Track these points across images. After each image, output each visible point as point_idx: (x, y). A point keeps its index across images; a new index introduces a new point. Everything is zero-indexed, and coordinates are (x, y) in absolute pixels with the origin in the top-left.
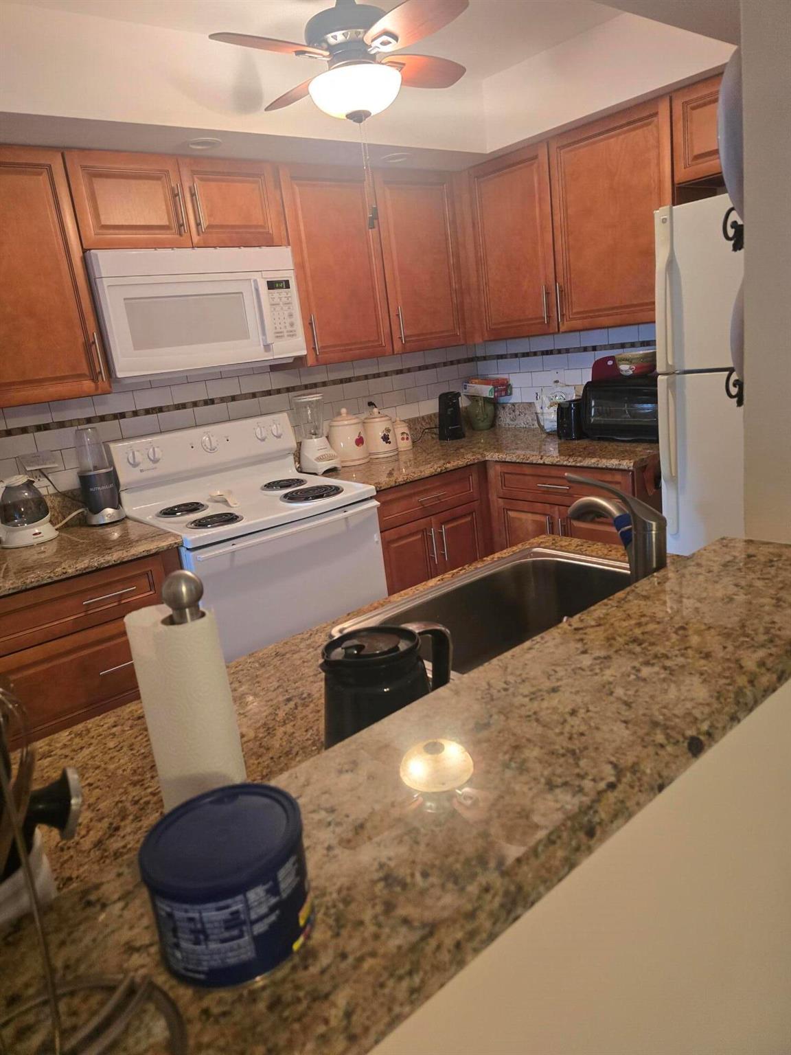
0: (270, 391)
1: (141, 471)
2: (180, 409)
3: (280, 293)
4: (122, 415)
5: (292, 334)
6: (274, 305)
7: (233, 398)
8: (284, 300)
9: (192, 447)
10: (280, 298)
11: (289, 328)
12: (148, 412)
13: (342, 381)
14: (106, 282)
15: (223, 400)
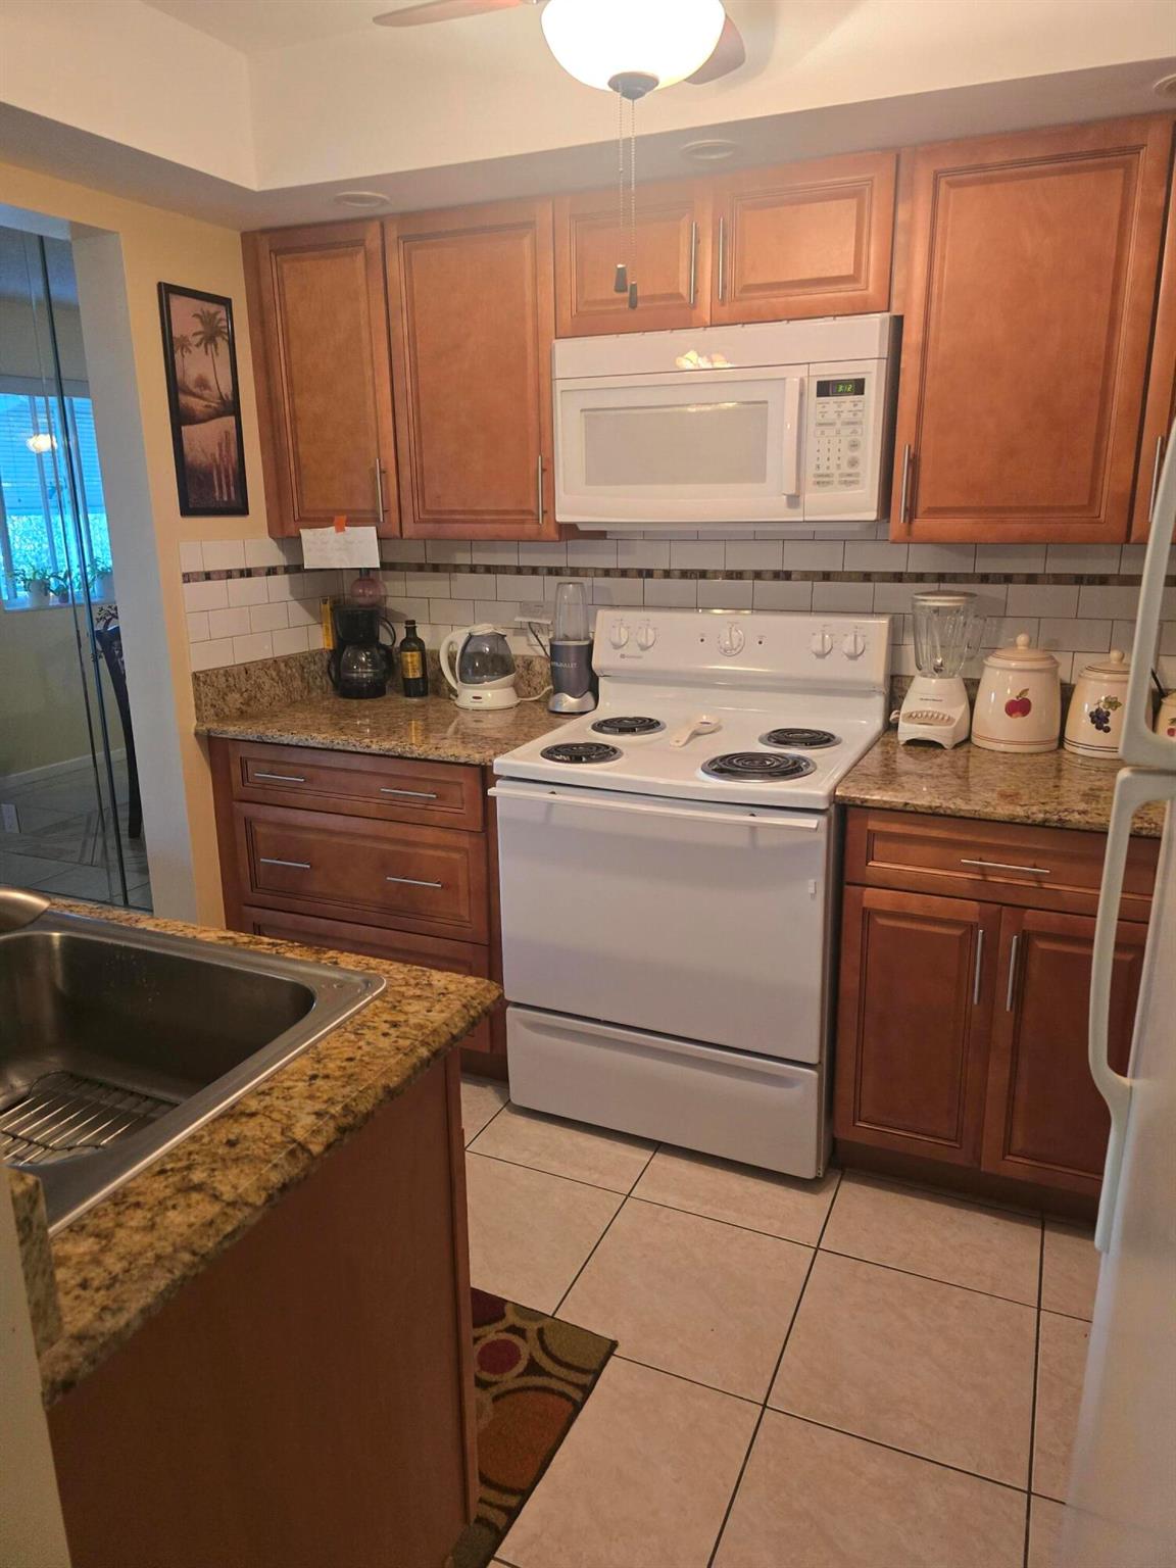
0: (901, 573)
1: (622, 656)
2: (732, 579)
3: (839, 404)
4: (649, 574)
5: (850, 481)
6: (821, 424)
7: (827, 576)
8: (846, 416)
9: (702, 640)
10: (839, 413)
11: (846, 469)
12: (685, 574)
13: (1079, 580)
14: (559, 386)
15: (807, 576)
